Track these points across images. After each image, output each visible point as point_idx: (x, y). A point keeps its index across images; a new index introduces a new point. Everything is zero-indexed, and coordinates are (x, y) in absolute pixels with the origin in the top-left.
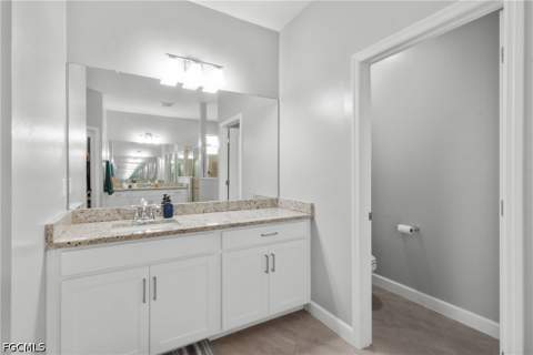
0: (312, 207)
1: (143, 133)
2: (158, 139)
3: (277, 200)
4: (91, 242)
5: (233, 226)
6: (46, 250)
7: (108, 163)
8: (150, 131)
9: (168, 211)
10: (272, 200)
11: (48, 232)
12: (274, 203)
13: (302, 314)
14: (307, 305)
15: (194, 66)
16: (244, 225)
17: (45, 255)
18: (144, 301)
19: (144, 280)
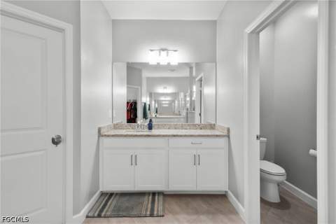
0: (228, 130)
1: (162, 87)
2: (170, 90)
3: (214, 125)
4: (113, 136)
5: (174, 136)
6: (99, 137)
7: (145, 104)
8: (165, 86)
9: (150, 127)
10: (211, 125)
11: (99, 130)
12: (212, 127)
13: (223, 197)
14: (226, 192)
15: (164, 53)
16: (181, 136)
17: (99, 139)
18: (132, 164)
19: (132, 156)
